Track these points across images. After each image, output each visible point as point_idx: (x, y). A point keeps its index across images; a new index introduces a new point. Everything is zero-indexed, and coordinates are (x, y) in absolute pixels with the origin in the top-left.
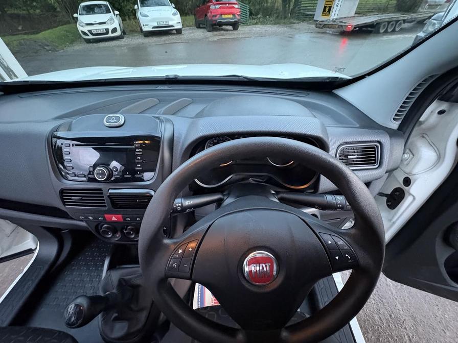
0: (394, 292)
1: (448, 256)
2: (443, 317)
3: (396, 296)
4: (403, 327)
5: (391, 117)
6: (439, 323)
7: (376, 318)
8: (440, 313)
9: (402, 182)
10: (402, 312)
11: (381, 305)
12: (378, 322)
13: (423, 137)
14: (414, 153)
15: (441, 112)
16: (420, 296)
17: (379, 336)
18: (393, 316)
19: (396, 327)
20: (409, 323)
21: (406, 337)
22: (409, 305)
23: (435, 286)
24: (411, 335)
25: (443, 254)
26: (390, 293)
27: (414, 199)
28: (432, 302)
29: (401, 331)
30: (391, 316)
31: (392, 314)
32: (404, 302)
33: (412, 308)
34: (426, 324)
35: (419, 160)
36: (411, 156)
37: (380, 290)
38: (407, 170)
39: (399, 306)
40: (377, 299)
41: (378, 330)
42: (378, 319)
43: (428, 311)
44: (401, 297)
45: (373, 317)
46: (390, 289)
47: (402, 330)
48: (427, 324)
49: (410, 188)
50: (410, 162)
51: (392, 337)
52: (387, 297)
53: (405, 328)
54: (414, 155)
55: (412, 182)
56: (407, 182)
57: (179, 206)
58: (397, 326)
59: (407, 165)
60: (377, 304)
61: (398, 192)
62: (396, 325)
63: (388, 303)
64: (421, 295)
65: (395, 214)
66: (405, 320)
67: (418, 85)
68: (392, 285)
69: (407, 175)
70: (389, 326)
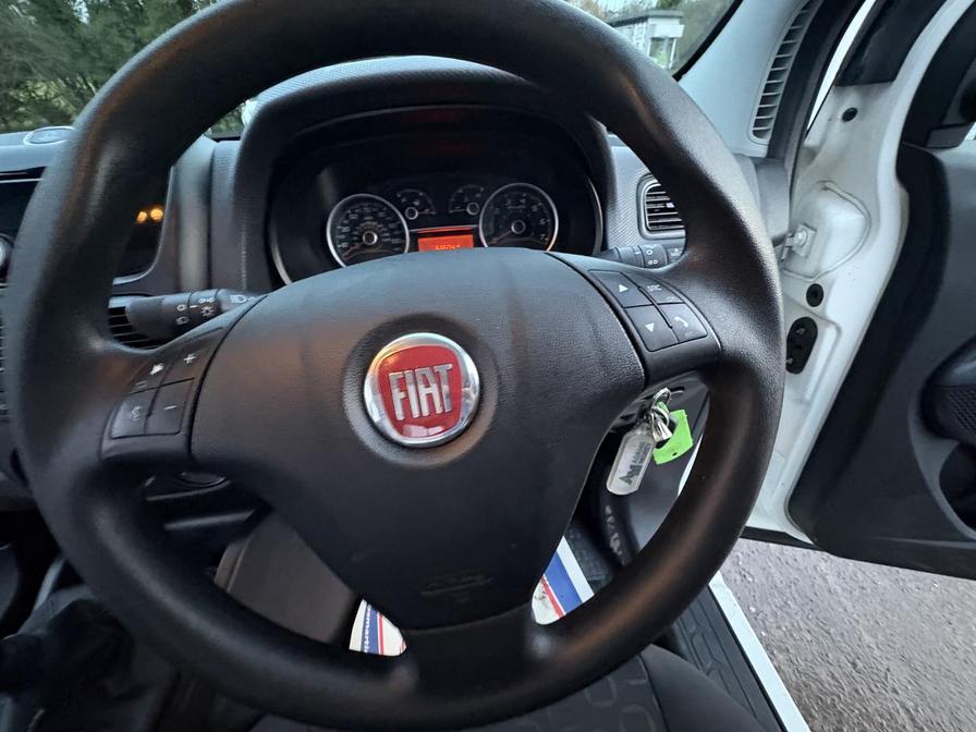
0: (849, 605)
1: (943, 460)
2: (969, 649)
3: (855, 616)
4: (889, 689)
5: (748, 128)
6: (966, 666)
7: (823, 677)
8: (960, 638)
9: (804, 302)
10: (877, 653)
11: (826, 642)
12: (830, 685)
13: (826, 189)
14: (815, 226)
15: (849, 115)
16: (907, 608)
17: (840, 722)
18: (860, 665)
19: (873, 692)
20: (900, 675)
21: (901, 711)
22: (888, 631)
23: (935, 549)
24: (910, 704)
25: (931, 458)
26: (841, 610)
27: (839, 330)
28: (935, 617)
29: (886, 699)
30: (854, 665)
31: (857, 661)
32: (877, 626)
33: (897, 637)
34: (937, 672)
35: (829, 236)
36: (811, 232)
37: (818, 606)
38: (809, 268)
39: (867, 638)
40: (816, 629)
41: (835, 706)
42: (829, 678)
43: (933, 638)
44: (866, 615)
45: (815, 674)
46: (839, 602)
47: (887, 695)
48: (939, 670)
49: (824, 308)
50: (811, 247)
51: (870, 720)
52: (837, 620)
53: (895, 691)
54: (815, 230)
55: (825, 291)
56: (815, 295)
57: (207, 304)
58: (875, 690)
59: (807, 257)
60: (819, 643)
61: (803, 327)
62: (873, 687)
63: (842, 634)
64: (909, 604)
65: (807, 381)
66: (888, 670)
67: (786, 38)
68: (839, 591)
69: (812, 281)
70: (857, 691)
